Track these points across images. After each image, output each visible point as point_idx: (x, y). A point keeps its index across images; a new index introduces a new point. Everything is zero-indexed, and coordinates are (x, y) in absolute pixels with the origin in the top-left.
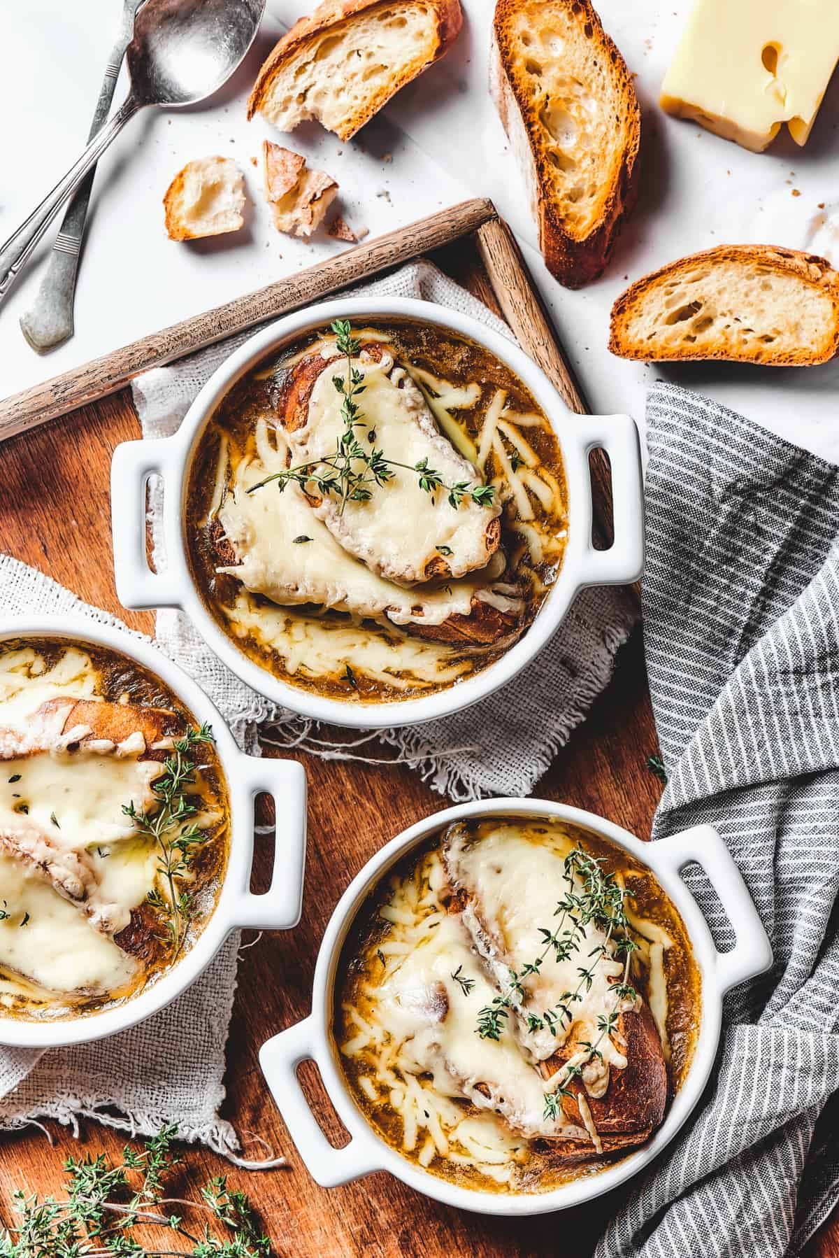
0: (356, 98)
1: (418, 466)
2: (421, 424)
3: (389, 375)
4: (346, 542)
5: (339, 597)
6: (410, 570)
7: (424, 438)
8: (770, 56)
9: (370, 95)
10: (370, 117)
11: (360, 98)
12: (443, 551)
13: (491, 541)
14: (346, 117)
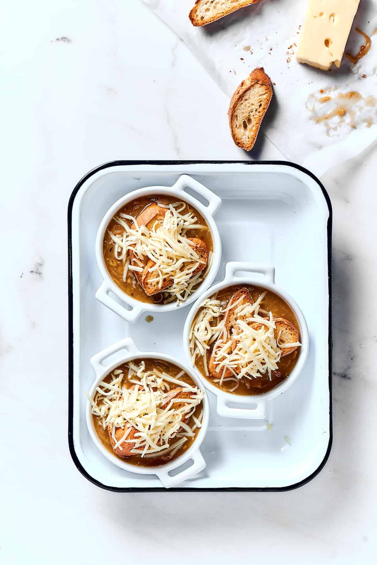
0: (227, 7)
8: (327, 43)
9: (231, 7)
10: (229, 13)
11: (228, 7)
14: (223, 11)
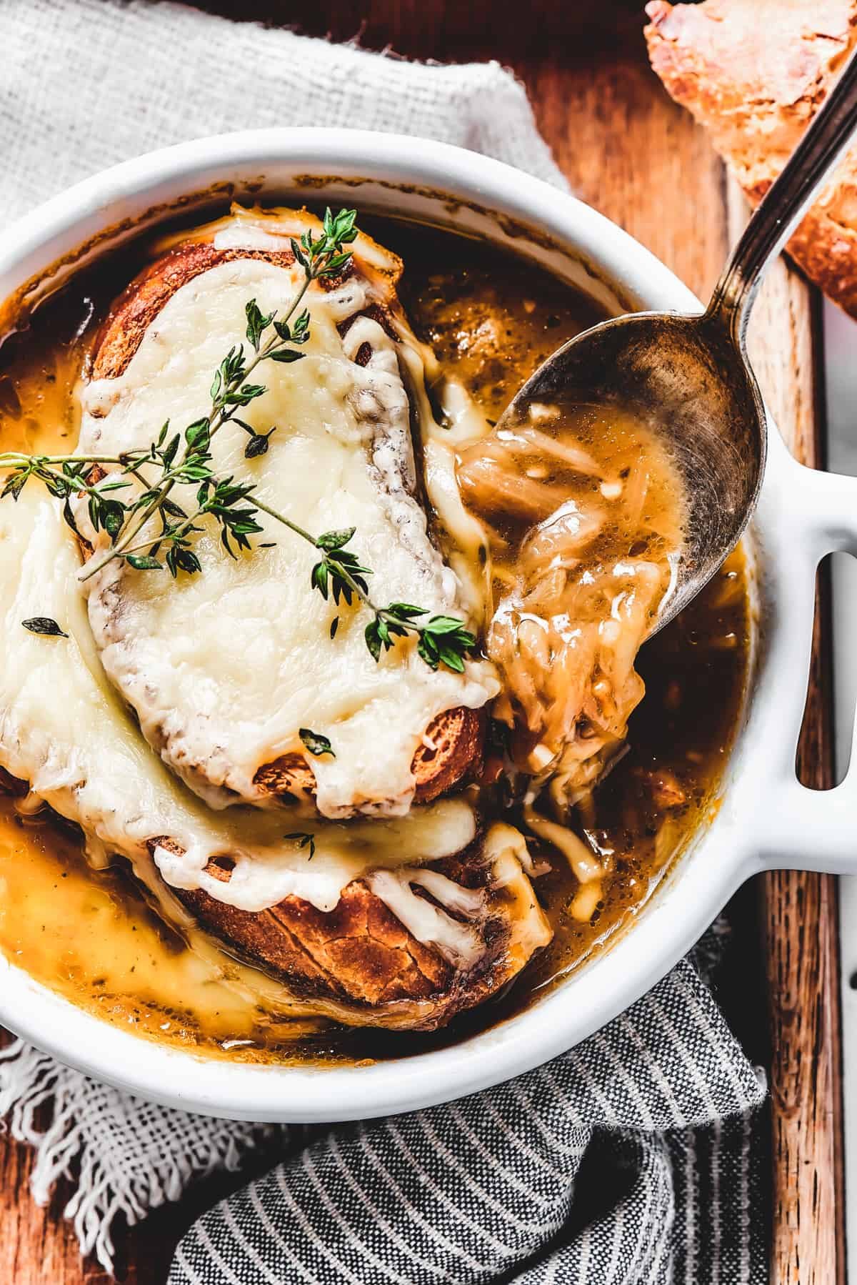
1: (325, 538)
2: (377, 455)
3: (343, 327)
4: (115, 655)
5: (67, 777)
6: (221, 759)
7: (373, 487)
12: (313, 744)
13: (429, 755)
